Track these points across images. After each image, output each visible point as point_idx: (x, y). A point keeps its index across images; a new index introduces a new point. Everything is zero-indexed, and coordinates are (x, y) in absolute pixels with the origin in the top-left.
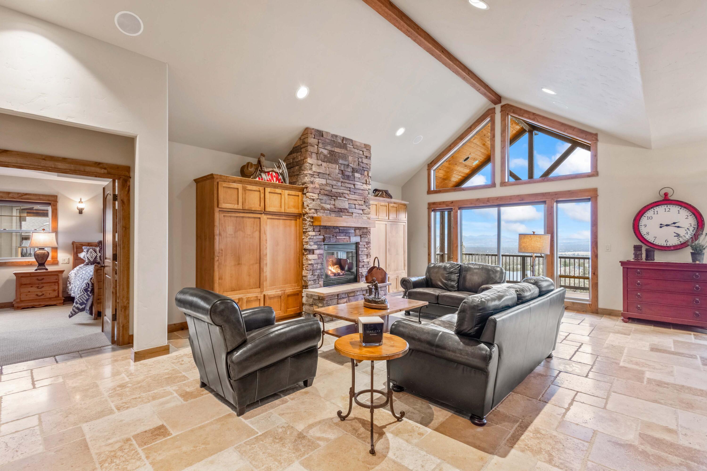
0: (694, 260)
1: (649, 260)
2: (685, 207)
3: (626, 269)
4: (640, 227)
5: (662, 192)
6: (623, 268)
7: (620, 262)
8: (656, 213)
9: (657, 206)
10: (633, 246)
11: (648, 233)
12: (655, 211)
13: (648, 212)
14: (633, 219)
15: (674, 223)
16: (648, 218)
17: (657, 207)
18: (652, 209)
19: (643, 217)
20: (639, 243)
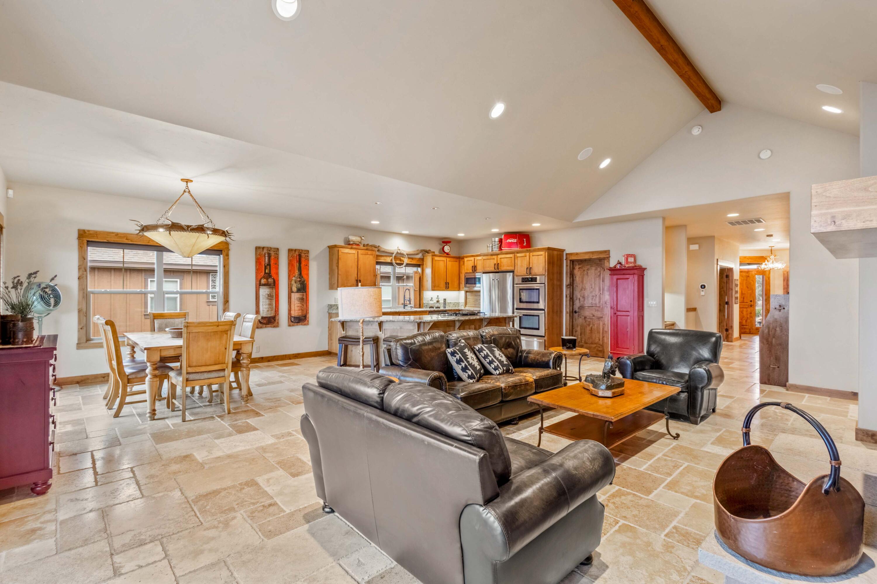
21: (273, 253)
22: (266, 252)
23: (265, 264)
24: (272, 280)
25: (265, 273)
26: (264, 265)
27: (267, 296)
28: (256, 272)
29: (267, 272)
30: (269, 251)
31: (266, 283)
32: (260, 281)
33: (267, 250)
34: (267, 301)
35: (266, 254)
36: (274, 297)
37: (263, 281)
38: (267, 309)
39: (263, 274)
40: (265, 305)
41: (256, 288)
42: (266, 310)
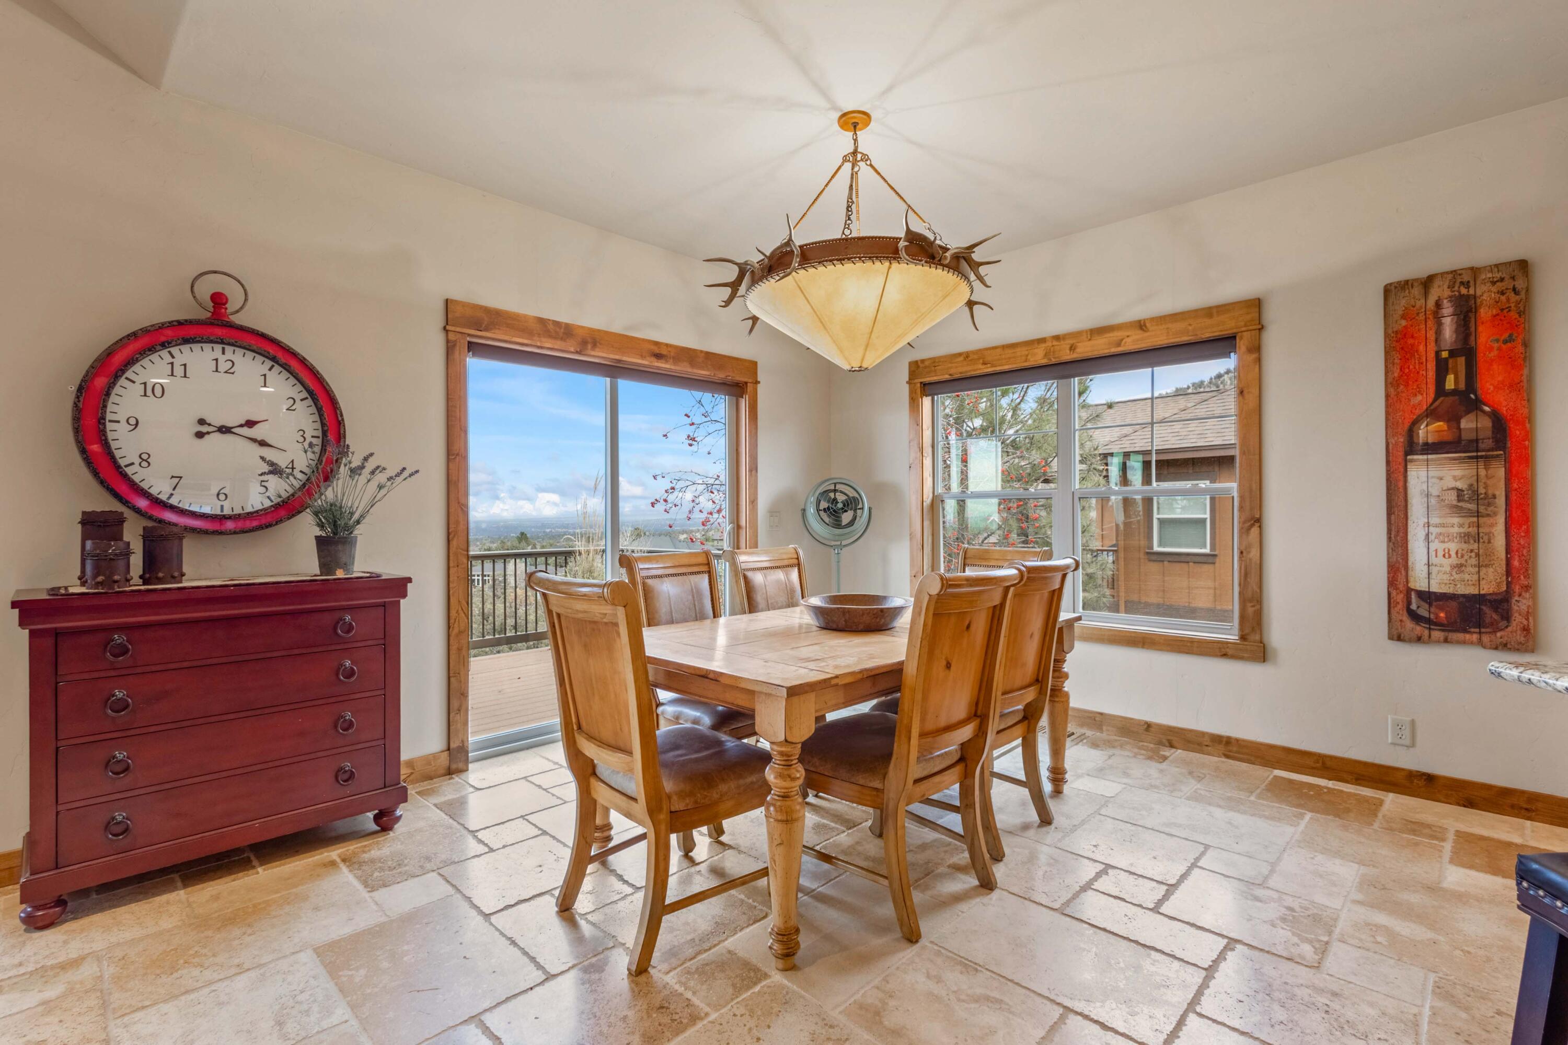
0: (326, 565)
1: (160, 581)
2: (285, 367)
3: (49, 642)
4: (109, 426)
5: (206, 289)
6: (32, 633)
7: (14, 605)
8: (179, 371)
9: (186, 341)
10: (79, 517)
11: (145, 459)
12: (178, 362)
13: (145, 362)
14: (73, 388)
15: (250, 424)
16: (148, 391)
17: (185, 348)
18: (164, 353)
19: (122, 381)
20: (103, 503)
21: (1485, 293)
22: (1447, 293)
23: (1438, 353)
24: (1485, 423)
25: (1440, 390)
26: (1432, 355)
27: (1452, 497)
28: (1387, 396)
29: (1450, 383)
30: (1467, 285)
31: (1448, 437)
32: (1411, 433)
33: (1451, 287)
34: (1456, 520)
35: (1446, 303)
36: (1501, 501)
37: (1426, 432)
38: (1454, 560)
39: (1423, 398)
40: (1444, 538)
41: (1388, 463)
42: (1447, 563)
